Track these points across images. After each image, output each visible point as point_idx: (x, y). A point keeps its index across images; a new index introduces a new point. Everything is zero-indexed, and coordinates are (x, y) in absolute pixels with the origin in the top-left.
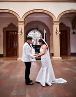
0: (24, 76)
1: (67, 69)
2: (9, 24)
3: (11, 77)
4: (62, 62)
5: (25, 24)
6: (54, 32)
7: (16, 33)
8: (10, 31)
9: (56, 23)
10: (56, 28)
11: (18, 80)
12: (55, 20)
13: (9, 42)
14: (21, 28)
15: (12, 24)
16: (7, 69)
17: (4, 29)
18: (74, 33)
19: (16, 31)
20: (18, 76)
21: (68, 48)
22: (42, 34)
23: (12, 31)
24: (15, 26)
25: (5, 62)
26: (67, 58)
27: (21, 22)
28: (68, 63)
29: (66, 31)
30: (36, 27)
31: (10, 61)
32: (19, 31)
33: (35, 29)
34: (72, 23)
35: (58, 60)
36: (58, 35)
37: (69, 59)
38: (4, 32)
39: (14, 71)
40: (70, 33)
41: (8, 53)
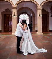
0: (16, 47)
1: (47, 41)
2: (6, 9)
3: (7, 48)
4: (44, 36)
6: (38, 15)
7: (11, 15)
8: (7, 14)
9: (39, 8)
10: (39, 12)
11: (12, 50)
12: (38, 7)
15: (8, 9)
16: (4, 41)
19: (11, 14)
20: (12, 47)
21: (48, 26)
23: (8, 14)
25: (3, 36)
26: (47, 34)
27: (14, 8)
29: (46, 15)
31: (6, 36)
32: (13, 14)
33: (24, 13)
34: (51, 9)
36: (41, 17)
37: (48, 34)
38: (2, 15)
39: (8, 43)
40: (49, 16)
41: (5, 30)
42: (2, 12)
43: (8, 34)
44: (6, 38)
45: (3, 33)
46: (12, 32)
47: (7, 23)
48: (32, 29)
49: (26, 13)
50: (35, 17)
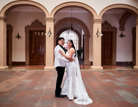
2: (34, 21)
5: (56, 22)
6: (95, 34)
7: (43, 33)
8: (35, 31)
10: (97, 28)
12: (95, 17)
13: (33, 45)
14: (50, 26)
16: (31, 79)
17: (27, 28)
18: (122, 36)
19: (42, 31)
21: (114, 56)
22: (79, 36)
23: (38, 31)
24: (41, 23)
25: (28, 71)
26: (111, 68)
27: (50, 19)
29: (111, 33)
30: (70, 26)
31: (34, 71)
32: (47, 30)
33: (69, 28)
34: (120, 22)
36: (100, 38)
38: (26, 31)
39: (39, 82)
40: (116, 36)
41: (32, 60)
42: (26, 27)
43: (37, 69)
44: (34, 74)
45: (28, 67)
46: (44, 65)
48: (83, 60)
49: (72, 30)
50: (90, 37)
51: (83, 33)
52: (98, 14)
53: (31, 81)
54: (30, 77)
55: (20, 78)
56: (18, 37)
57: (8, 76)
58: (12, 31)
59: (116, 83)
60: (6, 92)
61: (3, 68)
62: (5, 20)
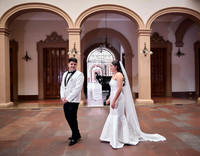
5: (83, 35)
6: (140, 52)
7: (63, 52)
8: (51, 49)
9: (145, 32)
10: (144, 42)
12: (141, 28)
13: (49, 70)
14: (74, 42)
15: (54, 34)
16: (48, 120)
17: (39, 44)
18: (179, 54)
19: (62, 49)
22: (117, 55)
23: (56, 49)
24: (60, 37)
25: (43, 109)
26: (165, 102)
28: (166, 110)
29: (164, 50)
30: (104, 41)
31: (53, 108)
33: (102, 44)
34: (176, 35)
35: (146, 105)
36: (149, 57)
37: (168, 104)
38: (38, 50)
40: (171, 54)
41: (48, 93)
44: (53, 113)
45: (43, 103)
47: (53, 74)
49: (107, 46)
50: (133, 56)
51: (122, 51)
52: (145, 23)
53: (49, 123)
54: (48, 118)
55: (32, 119)
56: (27, 58)
57: (14, 118)
58: (17, 50)
59: (175, 123)
60: (13, 141)
61: (6, 104)
62: (7, 32)
